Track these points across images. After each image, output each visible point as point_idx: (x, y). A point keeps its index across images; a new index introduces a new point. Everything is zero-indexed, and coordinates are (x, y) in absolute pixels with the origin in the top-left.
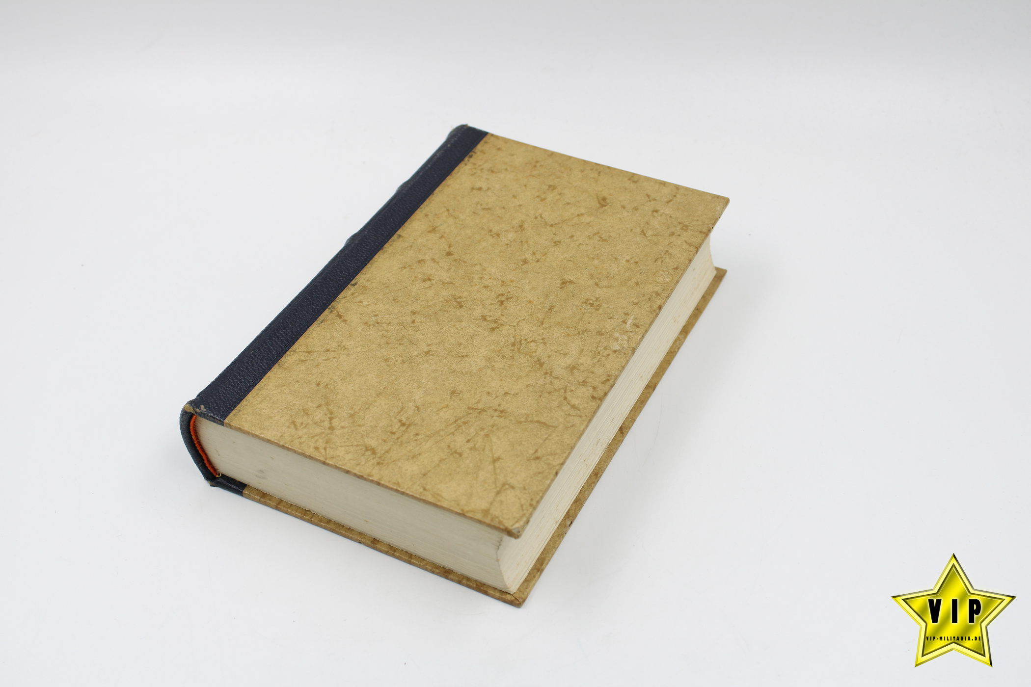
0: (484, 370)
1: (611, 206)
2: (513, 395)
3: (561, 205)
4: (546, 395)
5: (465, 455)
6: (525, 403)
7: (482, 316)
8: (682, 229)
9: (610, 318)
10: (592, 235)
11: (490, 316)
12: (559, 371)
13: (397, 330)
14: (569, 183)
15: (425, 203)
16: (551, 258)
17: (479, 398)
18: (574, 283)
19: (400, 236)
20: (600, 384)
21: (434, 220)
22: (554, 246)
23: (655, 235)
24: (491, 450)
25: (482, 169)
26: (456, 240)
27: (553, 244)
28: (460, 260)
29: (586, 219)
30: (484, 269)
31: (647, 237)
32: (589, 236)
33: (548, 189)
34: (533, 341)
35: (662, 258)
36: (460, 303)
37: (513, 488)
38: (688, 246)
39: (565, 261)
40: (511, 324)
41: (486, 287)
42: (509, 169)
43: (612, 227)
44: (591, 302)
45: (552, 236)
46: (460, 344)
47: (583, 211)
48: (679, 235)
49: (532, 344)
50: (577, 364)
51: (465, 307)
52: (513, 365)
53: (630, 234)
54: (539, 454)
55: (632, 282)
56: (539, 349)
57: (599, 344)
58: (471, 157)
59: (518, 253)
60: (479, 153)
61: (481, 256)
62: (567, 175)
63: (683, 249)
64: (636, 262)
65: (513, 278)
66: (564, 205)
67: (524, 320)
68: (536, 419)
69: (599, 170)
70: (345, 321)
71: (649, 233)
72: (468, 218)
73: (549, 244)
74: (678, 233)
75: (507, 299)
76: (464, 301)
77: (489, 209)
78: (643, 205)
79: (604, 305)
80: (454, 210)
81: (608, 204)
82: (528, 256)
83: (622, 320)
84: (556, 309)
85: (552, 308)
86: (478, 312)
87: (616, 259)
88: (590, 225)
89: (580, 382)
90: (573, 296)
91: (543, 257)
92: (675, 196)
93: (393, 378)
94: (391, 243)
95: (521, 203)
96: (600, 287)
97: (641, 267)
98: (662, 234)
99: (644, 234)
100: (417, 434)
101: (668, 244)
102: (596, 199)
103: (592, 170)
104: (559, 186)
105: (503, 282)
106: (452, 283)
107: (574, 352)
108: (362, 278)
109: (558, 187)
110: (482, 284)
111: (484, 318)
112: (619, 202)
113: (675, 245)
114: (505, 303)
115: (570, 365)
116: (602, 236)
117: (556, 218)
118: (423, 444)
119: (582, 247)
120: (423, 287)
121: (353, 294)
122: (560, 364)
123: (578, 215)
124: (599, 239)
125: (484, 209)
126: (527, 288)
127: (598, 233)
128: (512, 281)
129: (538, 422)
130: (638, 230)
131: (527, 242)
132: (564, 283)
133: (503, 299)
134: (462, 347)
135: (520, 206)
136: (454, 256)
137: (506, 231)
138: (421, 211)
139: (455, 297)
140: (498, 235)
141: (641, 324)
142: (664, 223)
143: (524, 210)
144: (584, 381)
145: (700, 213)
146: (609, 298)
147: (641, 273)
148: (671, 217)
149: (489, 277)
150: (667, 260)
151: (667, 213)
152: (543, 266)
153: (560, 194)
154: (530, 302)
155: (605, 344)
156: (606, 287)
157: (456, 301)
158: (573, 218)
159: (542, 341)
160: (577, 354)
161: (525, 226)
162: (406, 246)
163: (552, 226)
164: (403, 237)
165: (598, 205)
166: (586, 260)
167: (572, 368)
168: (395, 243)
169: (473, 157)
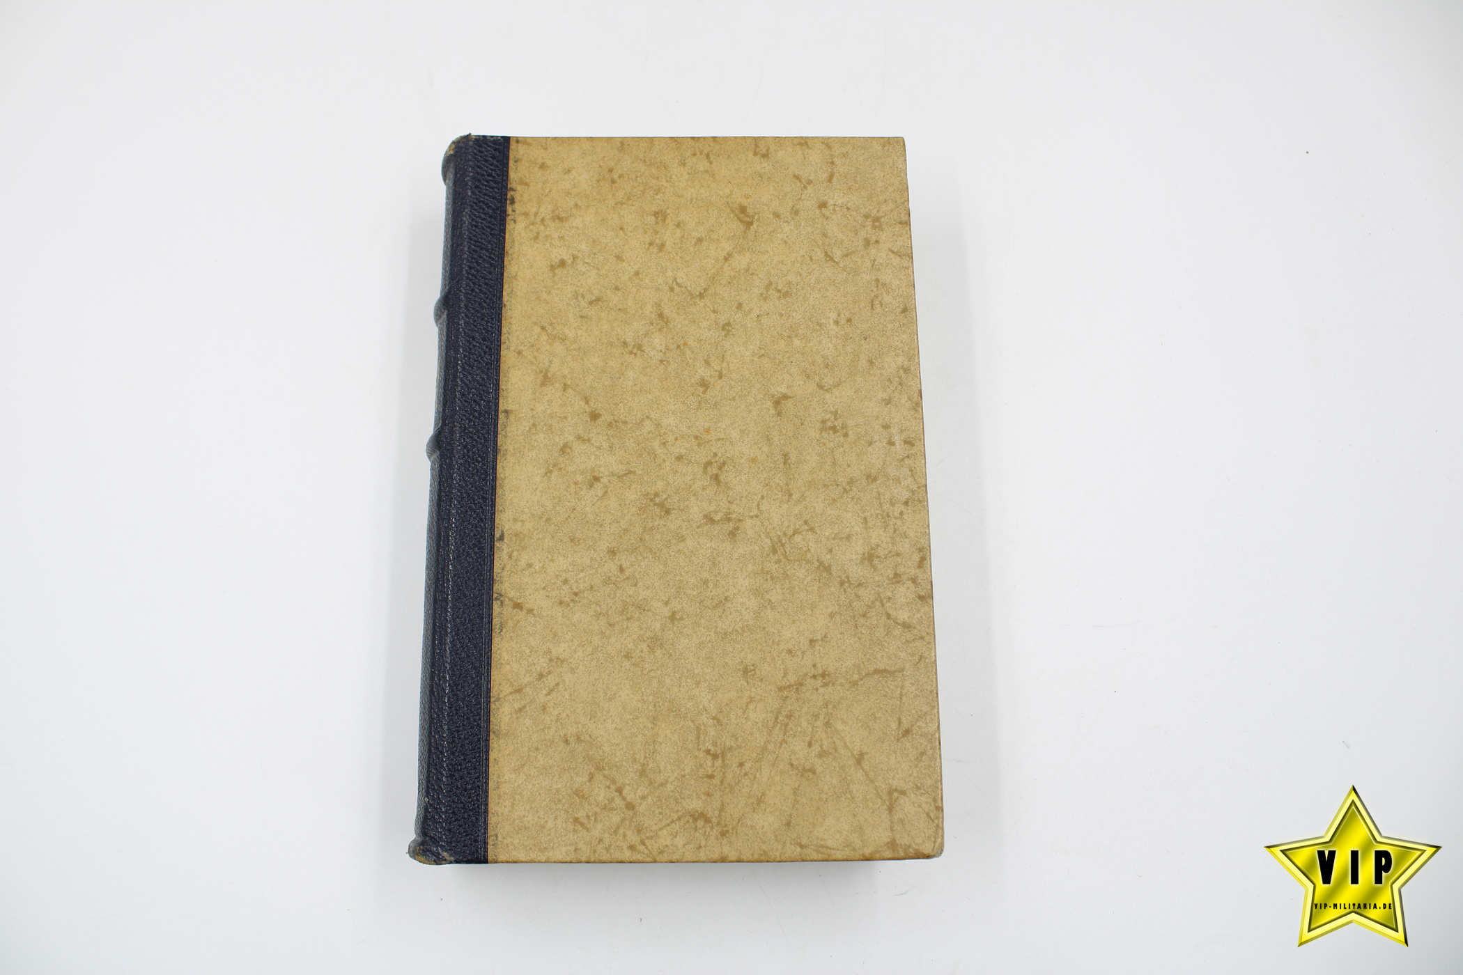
0: (762, 614)
1: (758, 220)
2: (822, 640)
3: (692, 249)
4: (862, 621)
5: (819, 769)
6: (844, 647)
7: (705, 516)
8: (874, 227)
9: (870, 444)
10: (765, 292)
11: (716, 512)
12: (858, 572)
13: (609, 596)
14: (679, 196)
15: (504, 330)
16: (735, 361)
17: (782, 667)
18: (790, 397)
19: (506, 412)
20: (917, 571)
21: (535, 357)
22: (726, 336)
23: (847, 255)
24: (846, 746)
25: (543, 220)
26: (588, 384)
27: (724, 333)
28: (616, 421)
29: (741, 261)
30: (658, 425)
31: (837, 263)
32: (762, 294)
33: (657, 223)
34: (796, 532)
35: (877, 296)
36: (661, 505)
37: (903, 793)
38: (898, 259)
39: (756, 359)
40: (751, 514)
41: (679, 458)
42: (579, 203)
43: (782, 262)
44: (829, 424)
45: (713, 316)
46: (706, 582)
47: (728, 247)
48: (877, 242)
49: (798, 538)
50: (873, 549)
51: (674, 509)
52: (794, 588)
53: (813, 267)
54: (905, 725)
55: (863, 363)
56: (810, 544)
57: (880, 499)
58: (513, 202)
59: (686, 373)
60: (519, 188)
61: (640, 401)
62: (667, 181)
63: (894, 267)
64: (849, 320)
65: (707, 425)
66: (695, 245)
67: (763, 497)
68: (871, 669)
69: (705, 152)
70: (530, 611)
71: (837, 254)
72: (580, 332)
73: (718, 334)
74: (874, 238)
75: (720, 468)
76: (666, 499)
77: (598, 300)
78: (800, 199)
79: (851, 423)
80: (551, 324)
81: (753, 217)
82: (702, 371)
83: (886, 441)
84: (793, 458)
85: (786, 456)
86: (696, 510)
87: (820, 325)
88: (751, 271)
89: (892, 579)
90: (802, 424)
91: (725, 365)
92: (832, 163)
93: (655, 684)
94: (503, 433)
95: (636, 268)
96: (827, 390)
97: (859, 326)
98: (854, 249)
99: (832, 259)
100: (741, 765)
101: (872, 266)
102: (732, 215)
103: (695, 155)
104: (668, 208)
105: (696, 437)
106: (630, 472)
107: (856, 528)
108: (505, 520)
109: (668, 211)
110: (671, 454)
111: (709, 519)
112: (766, 208)
113: (881, 264)
114: (722, 478)
115: (864, 554)
116: (779, 288)
117: (699, 277)
118: (758, 775)
119: (764, 320)
120: (596, 499)
121: (510, 557)
122: (849, 557)
123: (726, 259)
124: (777, 295)
125: (591, 303)
126: (735, 435)
127: (771, 283)
128: (708, 431)
129: (877, 671)
130: (819, 255)
131: (685, 344)
132: (777, 403)
133: (715, 471)
134: (711, 585)
135: (637, 273)
136: (603, 418)
137: (646, 334)
138: (508, 348)
139: (649, 496)
140: (640, 347)
141: (913, 436)
142: (846, 226)
143: (647, 281)
144: (896, 575)
145: (880, 184)
146: (849, 406)
147: (866, 339)
148: (848, 209)
149: (673, 438)
150: (887, 299)
151: (839, 202)
152: (733, 383)
153: (678, 225)
154: (754, 460)
155: (888, 495)
156: (835, 387)
157: (656, 504)
158: (722, 268)
159: (806, 527)
160: (863, 530)
161: (666, 312)
162: (527, 429)
163: (701, 296)
164: (512, 411)
165: (742, 227)
166: (782, 343)
167: (870, 558)
168: (508, 429)
169: (516, 200)
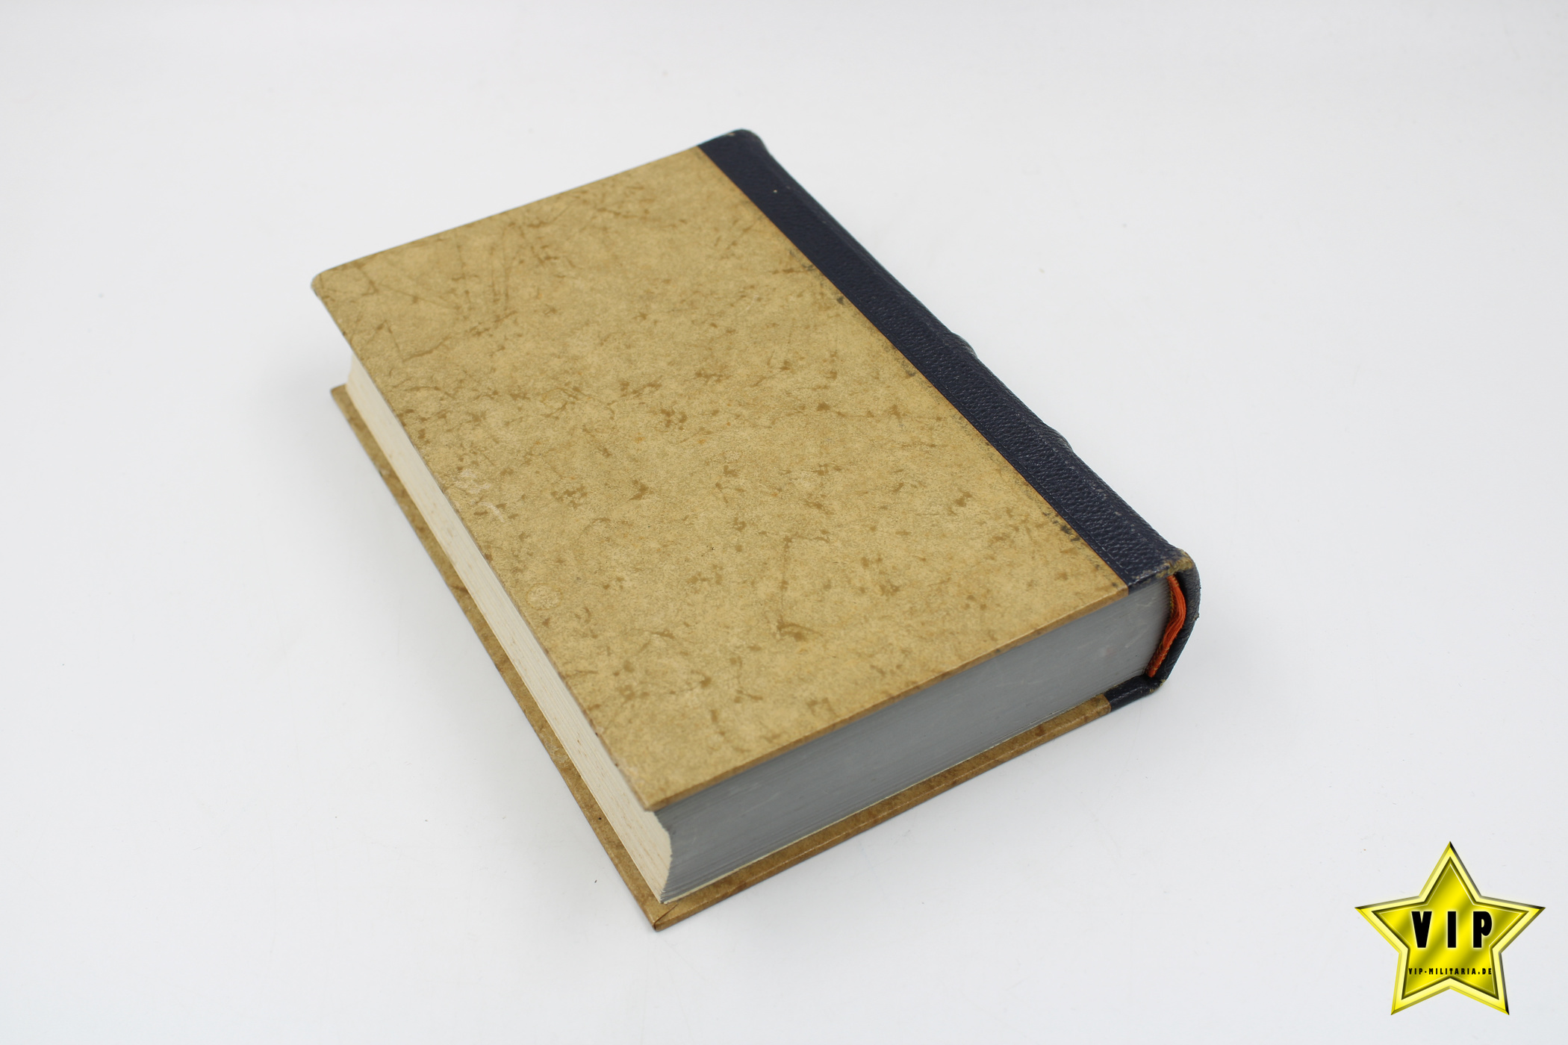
0: (561, 348)
1: (774, 635)
2: (493, 353)
3: (830, 575)
4: (462, 377)
5: (450, 282)
6: (469, 356)
7: (660, 386)
8: (629, 687)
9: (523, 497)
10: (720, 573)
11: (651, 392)
12: (485, 404)
13: (712, 307)
14: (883, 617)
15: (970, 427)
16: (712, 503)
17: (521, 325)
18: (632, 499)
19: (912, 375)
20: (423, 427)
21: (920, 422)
22: (736, 519)
23: (645, 646)
24: (434, 302)
25: (1017, 529)
26: (850, 426)
27: (740, 520)
28: (799, 412)
29: (766, 588)
30: (754, 426)
31: (653, 633)
32: (721, 569)
33: (889, 581)
34: (563, 408)
35: (587, 621)
36: (708, 377)
37: (364, 295)
38: (581, 668)
39: (690, 514)
40: (616, 403)
41: (715, 413)
42: (991, 562)
43: (718, 607)
44: (577, 495)
45: (763, 529)
46: (629, 347)
47: (790, 594)
48: (616, 674)
49: (559, 405)
50: (478, 425)
51: (694, 379)
52: (541, 374)
53: (679, 618)
54: (384, 332)
55: (569, 557)
56: (544, 406)
57: (490, 461)
58: (1064, 529)
59: (757, 474)
60: (1070, 545)
61: (787, 435)
62: (909, 625)
63: (582, 658)
64: (607, 587)
65: (705, 445)
66: (829, 581)
67: (612, 418)
68: (435, 352)
69: (889, 676)
70: (776, 272)
71: (658, 642)
72: (892, 458)
73: (746, 516)
74: (623, 675)
75: (669, 422)
76: (707, 382)
77: (896, 490)
78: (738, 677)
79: (555, 505)
80: (927, 452)
81: (782, 635)
82: (741, 481)
83: (508, 505)
84: (600, 456)
85: (607, 453)
86: (672, 386)
87: (637, 570)
88: (749, 583)
89: (447, 413)
90: (606, 484)
91: (721, 496)
92: (722, 734)
93: (631, 276)
94: (901, 361)
95: (878, 534)
96: (596, 520)
97: (592, 587)
98: (641, 655)
99: (662, 634)
100: (521, 262)
101: (608, 648)
102: (808, 626)
103: (899, 667)
104: (887, 600)
105: (709, 433)
106: (756, 385)
107: (503, 433)
108: (849, 312)
109: (885, 597)
110: (725, 412)
111: (655, 385)
112: (773, 650)
113: (598, 654)
114: (662, 417)
115: (485, 419)
116: (705, 583)
117: (803, 554)
118: (503, 262)
119: (703, 548)
120: (774, 356)
121: (822, 294)
122: (497, 414)
123: (785, 583)
124: (704, 576)
125: (901, 485)
126: (671, 450)
127: (718, 583)
128: (701, 442)
129: (430, 352)
130: (679, 632)
131: (775, 495)
132: (644, 489)
133: (673, 418)
134: (622, 347)
135: (873, 529)
136: (814, 409)
137: (822, 485)
138: (953, 417)
139: (724, 377)
140: (821, 473)
141: (479, 521)
142: (664, 674)
143: (857, 527)
144: (444, 416)
145: (647, 737)
146: (563, 516)
147: (578, 578)
148: (672, 693)
149: (732, 423)
150: (574, 624)
151: (687, 695)
152: (701, 486)
153: (863, 590)
154: (639, 439)
155: (483, 466)
156: (589, 526)
157: (715, 375)
158: (784, 573)
159: (555, 415)
160: (495, 434)
161: (815, 511)
162: (881, 373)
163: (788, 540)
164: (907, 378)
165: (788, 619)
166: (670, 537)
167: (477, 419)
168: (899, 365)
169: (1063, 533)
